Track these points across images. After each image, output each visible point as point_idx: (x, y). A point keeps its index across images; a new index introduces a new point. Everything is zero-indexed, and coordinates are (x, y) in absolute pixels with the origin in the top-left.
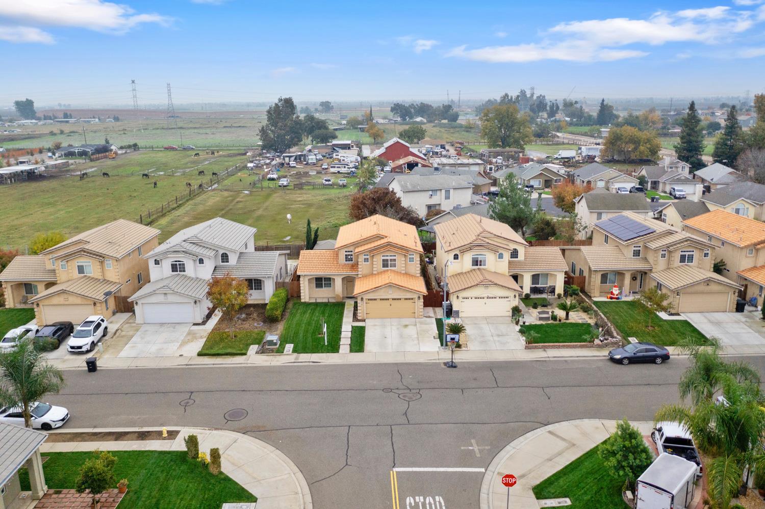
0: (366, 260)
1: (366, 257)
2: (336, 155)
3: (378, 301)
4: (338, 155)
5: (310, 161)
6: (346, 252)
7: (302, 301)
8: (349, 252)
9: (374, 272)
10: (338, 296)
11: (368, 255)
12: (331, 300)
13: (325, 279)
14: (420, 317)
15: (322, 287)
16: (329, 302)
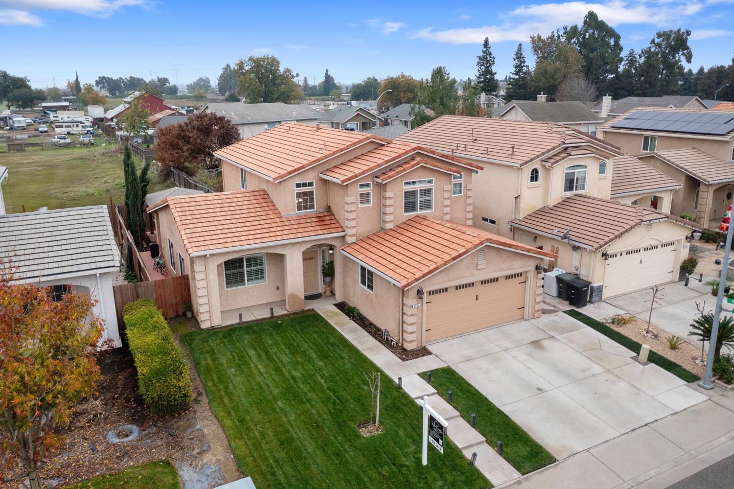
0: (365, 198)
1: (364, 190)
2: (54, 117)
3: (452, 292)
4: (58, 117)
5: (16, 125)
6: (298, 185)
7: (205, 325)
8: (305, 185)
9: (389, 226)
10: (293, 297)
11: (368, 185)
12: (279, 312)
13: (249, 260)
14: (536, 315)
15: (242, 281)
16: (272, 317)
